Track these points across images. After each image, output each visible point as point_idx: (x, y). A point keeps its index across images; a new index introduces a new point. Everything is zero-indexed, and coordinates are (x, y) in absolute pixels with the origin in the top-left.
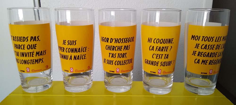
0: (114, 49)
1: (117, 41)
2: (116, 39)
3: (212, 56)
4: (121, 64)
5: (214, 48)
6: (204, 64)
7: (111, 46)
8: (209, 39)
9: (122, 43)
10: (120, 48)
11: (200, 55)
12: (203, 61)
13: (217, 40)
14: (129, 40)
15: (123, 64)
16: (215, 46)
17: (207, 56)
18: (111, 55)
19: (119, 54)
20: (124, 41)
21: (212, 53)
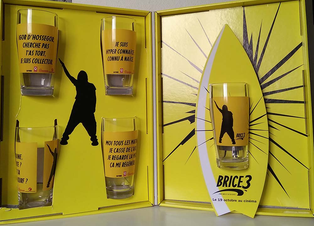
0: (32, 46)
1: (35, 37)
2: (34, 35)
3: (124, 158)
4: (39, 62)
5: (125, 151)
6: (118, 167)
7: (29, 43)
8: (119, 143)
9: (40, 40)
10: (38, 45)
11: (114, 158)
12: (117, 164)
13: (126, 144)
14: (48, 39)
15: (41, 62)
16: (125, 149)
17: (119, 159)
18: (28, 53)
19: (36, 51)
20: (42, 39)
21: (123, 156)
